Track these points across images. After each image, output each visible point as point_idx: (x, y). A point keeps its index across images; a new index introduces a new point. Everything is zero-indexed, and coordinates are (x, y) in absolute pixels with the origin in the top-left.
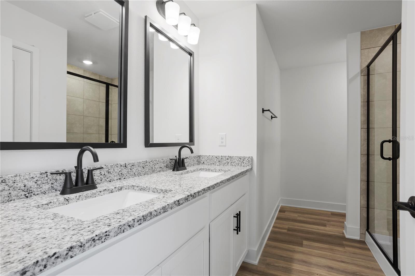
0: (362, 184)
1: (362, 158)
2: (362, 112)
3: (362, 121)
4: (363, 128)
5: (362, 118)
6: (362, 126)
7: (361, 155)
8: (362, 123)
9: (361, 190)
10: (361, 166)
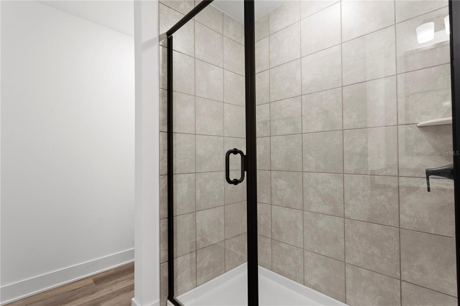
0: (162, 224)
1: (161, 181)
2: (161, 104)
3: (161, 119)
4: (162, 131)
5: (161, 115)
6: (161, 128)
7: (160, 175)
8: (161, 122)
9: (161, 234)
10: (161, 195)
